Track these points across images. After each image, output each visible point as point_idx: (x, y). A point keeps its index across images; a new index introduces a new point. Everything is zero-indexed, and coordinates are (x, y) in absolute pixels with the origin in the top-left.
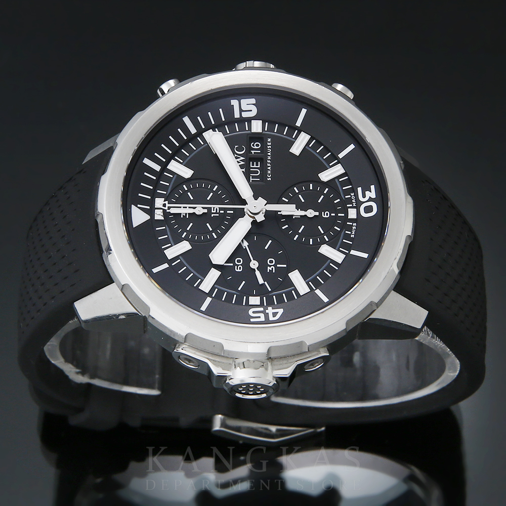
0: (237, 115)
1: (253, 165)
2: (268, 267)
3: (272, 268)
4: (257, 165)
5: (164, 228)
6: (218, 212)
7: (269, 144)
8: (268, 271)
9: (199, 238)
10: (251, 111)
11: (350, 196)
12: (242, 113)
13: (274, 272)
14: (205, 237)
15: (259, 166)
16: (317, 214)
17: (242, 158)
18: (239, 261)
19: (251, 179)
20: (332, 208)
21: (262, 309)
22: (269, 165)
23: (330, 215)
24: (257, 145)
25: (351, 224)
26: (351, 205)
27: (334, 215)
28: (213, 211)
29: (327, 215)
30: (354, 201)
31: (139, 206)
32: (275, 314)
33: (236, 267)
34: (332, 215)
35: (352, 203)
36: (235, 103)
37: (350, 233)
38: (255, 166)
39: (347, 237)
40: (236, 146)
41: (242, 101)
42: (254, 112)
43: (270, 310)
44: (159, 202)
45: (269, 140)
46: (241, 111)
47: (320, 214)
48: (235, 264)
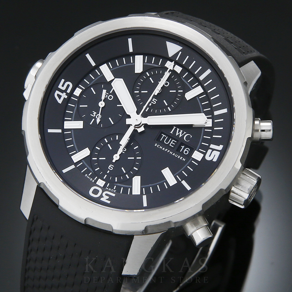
0: (212, 146)
1: (173, 142)
2: (96, 113)
3: (94, 115)
4: (172, 144)
5: (159, 64)
6: (152, 102)
7: (181, 158)
8: (93, 112)
9: (140, 82)
10: (210, 156)
11: (114, 189)
12: (212, 150)
13: (91, 115)
14: (139, 86)
15: (170, 145)
16: (114, 161)
17: (180, 136)
18: (110, 98)
19: (164, 135)
20: (113, 174)
21: (68, 91)
22: (166, 150)
23: (109, 170)
24: (186, 152)
25: (95, 179)
26: (108, 186)
27: (108, 172)
28: (154, 99)
29: (110, 168)
30: (110, 189)
31: (180, 53)
32: (60, 97)
33: (108, 94)
34: (109, 171)
35: (109, 187)
36: (220, 147)
37: (89, 175)
38: (172, 143)
39: (87, 172)
40: (191, 136)
41: (219, 152)
42: (208, 158)
43: (64, 96)
44: (178, 69)
45: (184, 160)
46: (213, 150)
47: (113, 163)
48: (110, 94)
